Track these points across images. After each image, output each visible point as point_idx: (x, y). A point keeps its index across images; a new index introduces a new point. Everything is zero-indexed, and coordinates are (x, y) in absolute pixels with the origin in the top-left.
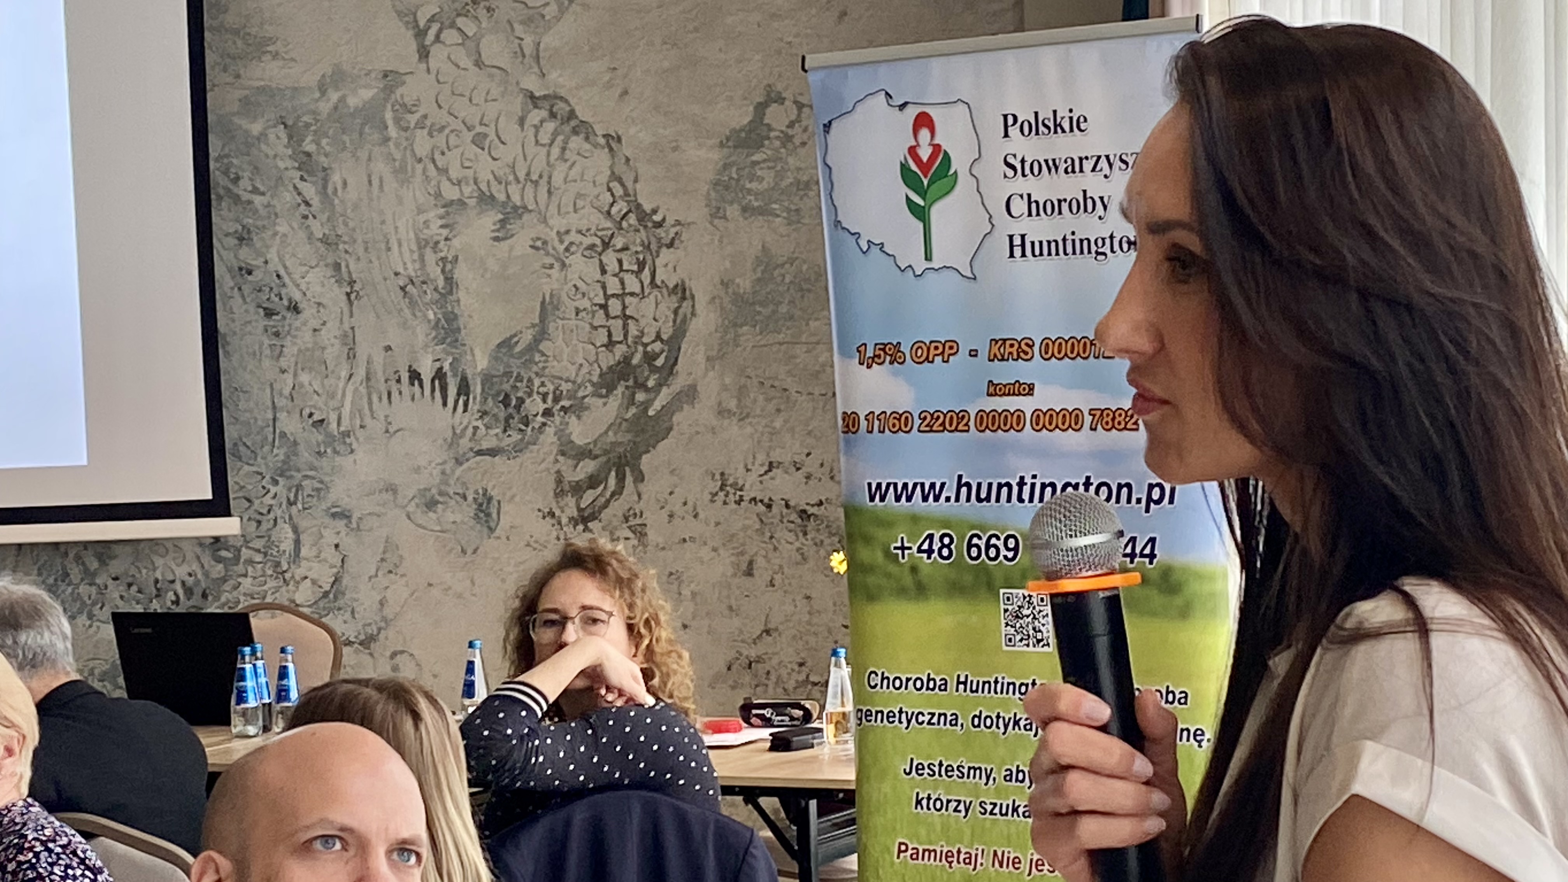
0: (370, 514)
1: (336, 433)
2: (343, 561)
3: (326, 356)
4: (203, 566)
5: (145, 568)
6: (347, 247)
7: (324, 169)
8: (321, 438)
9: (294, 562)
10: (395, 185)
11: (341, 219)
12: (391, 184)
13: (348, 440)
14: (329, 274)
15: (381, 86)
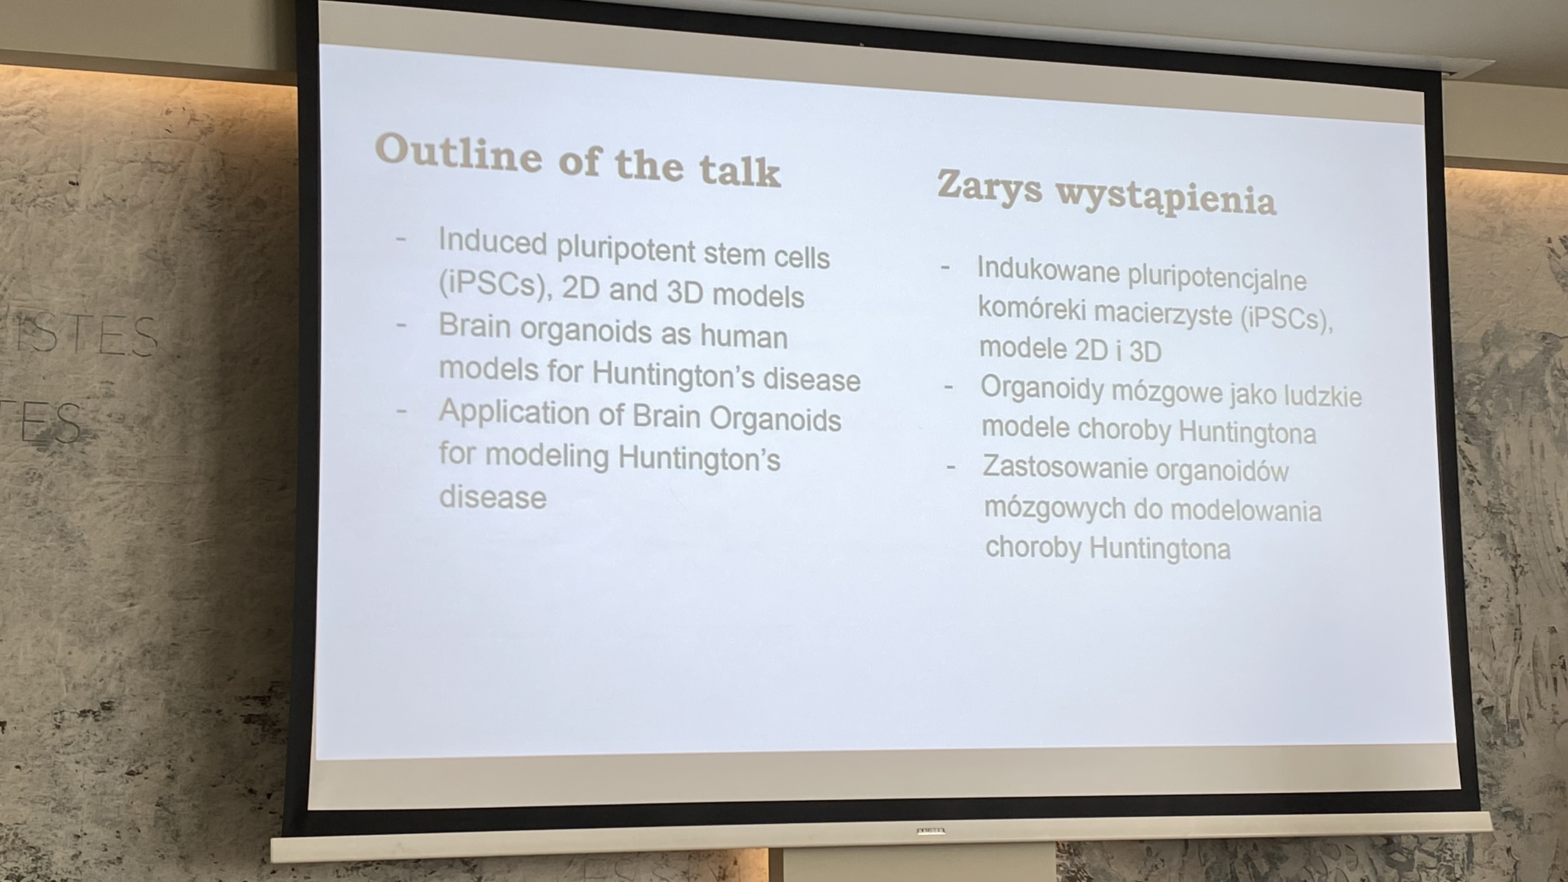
0: (1541, 814)
1: (1505, 723)
2: (1515, 867)
3: (1494, 636)
4: (1376, 873)
5: (1318, 872)
6: (1511, 517)
7: (1489, 433)
8: (1490, 727)
9: (1468, 869)
10: (1556, 454)
11: (1505, 488)
12: (1552, 453)
13: (1517, 731)
14: (1495, 547)
15: (1541, 348)
